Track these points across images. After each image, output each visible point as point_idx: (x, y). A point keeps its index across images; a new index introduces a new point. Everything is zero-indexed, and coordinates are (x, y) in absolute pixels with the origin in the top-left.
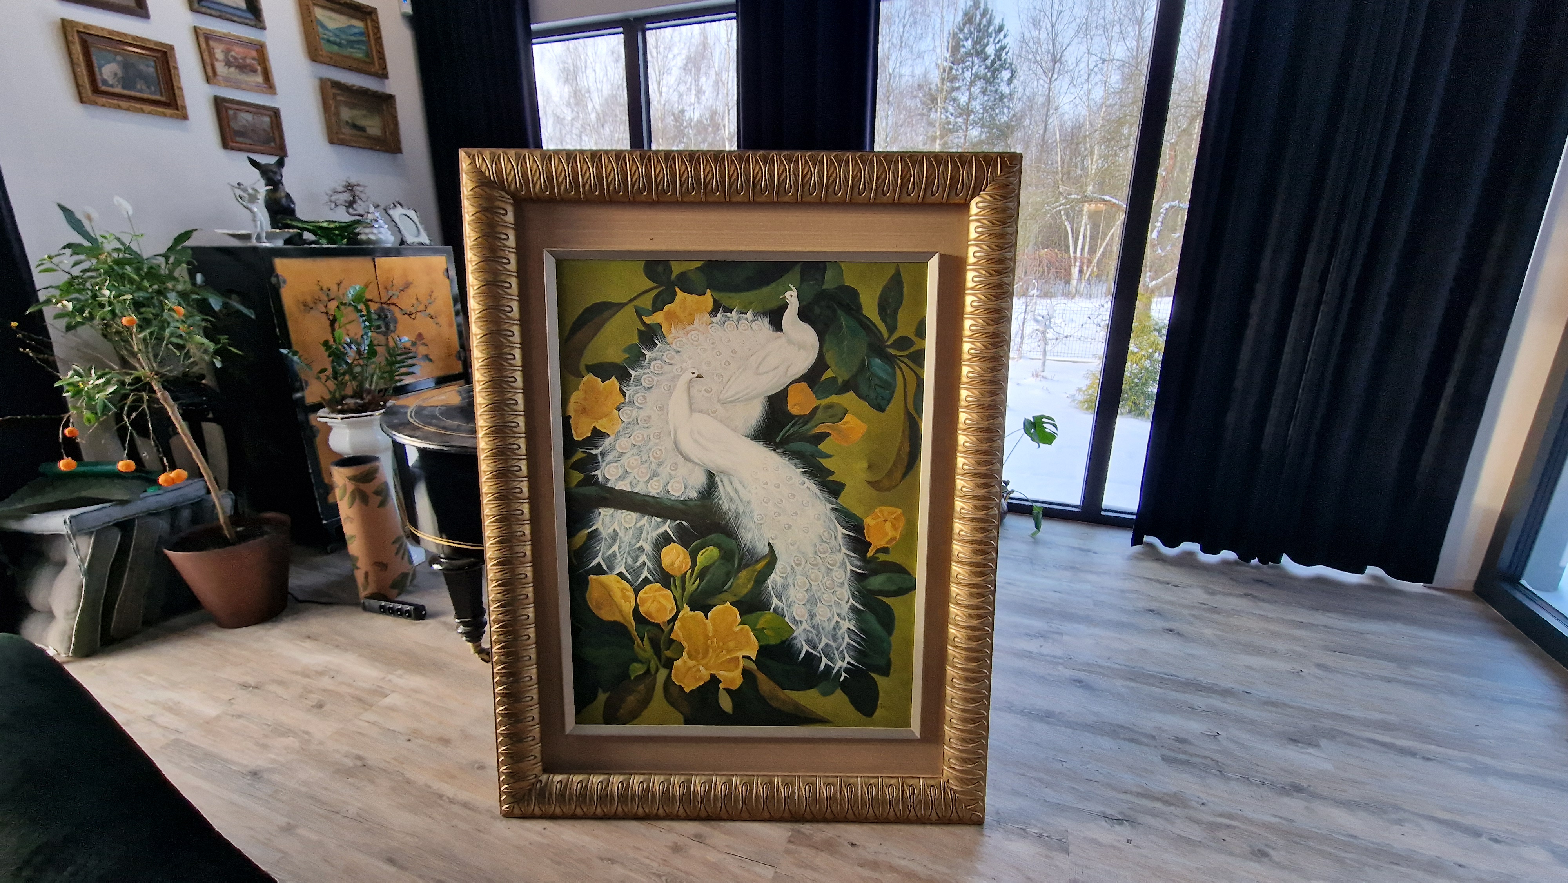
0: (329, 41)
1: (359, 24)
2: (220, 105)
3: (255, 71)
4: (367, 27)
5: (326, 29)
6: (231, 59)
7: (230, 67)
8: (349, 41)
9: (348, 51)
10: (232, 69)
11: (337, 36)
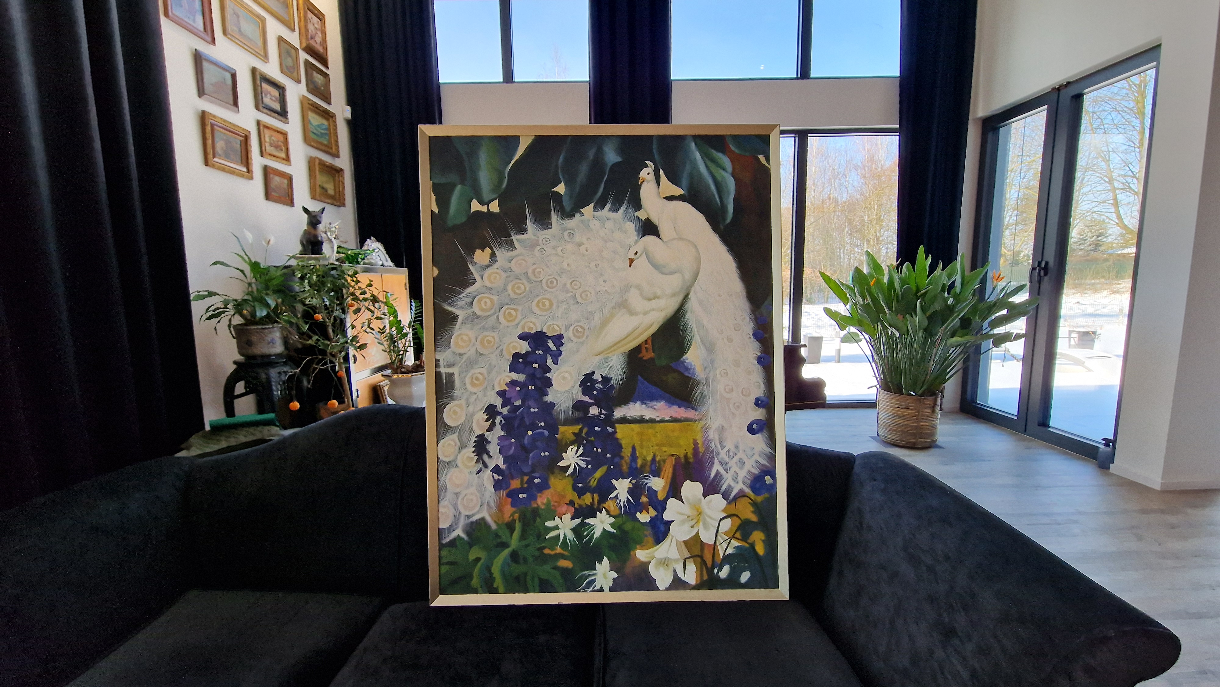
0: (313, 133)
1: (325, 122)
2: (266, 170)
3: (282, 150)
4: (329, 125)
5: (312, 125)
6: (272, 142)
7: (271, 146)
8: (322, 133)
9: (320, 140)
10: (272, 148)
11: (316, 130)
